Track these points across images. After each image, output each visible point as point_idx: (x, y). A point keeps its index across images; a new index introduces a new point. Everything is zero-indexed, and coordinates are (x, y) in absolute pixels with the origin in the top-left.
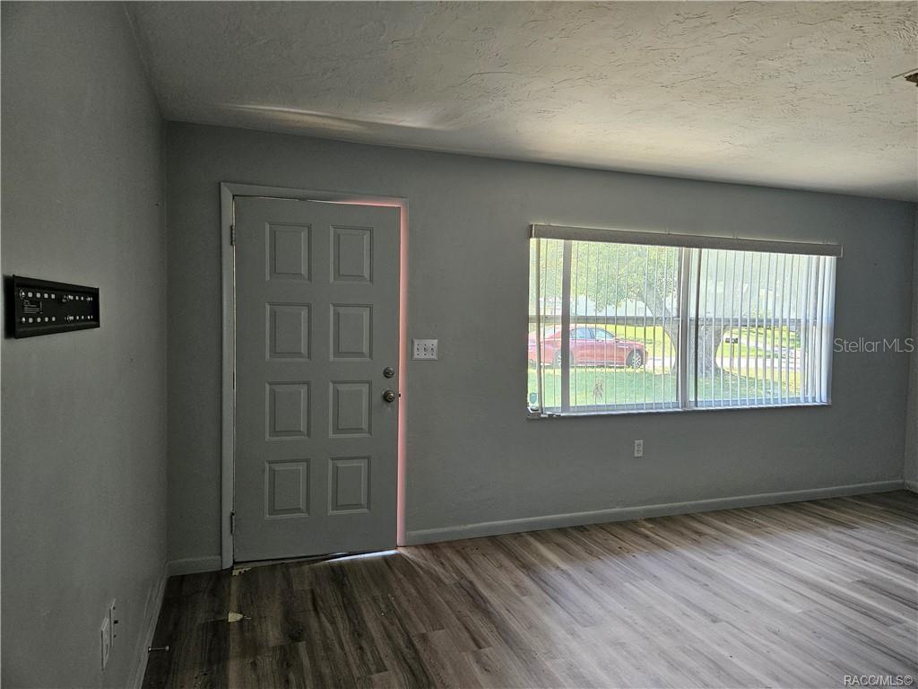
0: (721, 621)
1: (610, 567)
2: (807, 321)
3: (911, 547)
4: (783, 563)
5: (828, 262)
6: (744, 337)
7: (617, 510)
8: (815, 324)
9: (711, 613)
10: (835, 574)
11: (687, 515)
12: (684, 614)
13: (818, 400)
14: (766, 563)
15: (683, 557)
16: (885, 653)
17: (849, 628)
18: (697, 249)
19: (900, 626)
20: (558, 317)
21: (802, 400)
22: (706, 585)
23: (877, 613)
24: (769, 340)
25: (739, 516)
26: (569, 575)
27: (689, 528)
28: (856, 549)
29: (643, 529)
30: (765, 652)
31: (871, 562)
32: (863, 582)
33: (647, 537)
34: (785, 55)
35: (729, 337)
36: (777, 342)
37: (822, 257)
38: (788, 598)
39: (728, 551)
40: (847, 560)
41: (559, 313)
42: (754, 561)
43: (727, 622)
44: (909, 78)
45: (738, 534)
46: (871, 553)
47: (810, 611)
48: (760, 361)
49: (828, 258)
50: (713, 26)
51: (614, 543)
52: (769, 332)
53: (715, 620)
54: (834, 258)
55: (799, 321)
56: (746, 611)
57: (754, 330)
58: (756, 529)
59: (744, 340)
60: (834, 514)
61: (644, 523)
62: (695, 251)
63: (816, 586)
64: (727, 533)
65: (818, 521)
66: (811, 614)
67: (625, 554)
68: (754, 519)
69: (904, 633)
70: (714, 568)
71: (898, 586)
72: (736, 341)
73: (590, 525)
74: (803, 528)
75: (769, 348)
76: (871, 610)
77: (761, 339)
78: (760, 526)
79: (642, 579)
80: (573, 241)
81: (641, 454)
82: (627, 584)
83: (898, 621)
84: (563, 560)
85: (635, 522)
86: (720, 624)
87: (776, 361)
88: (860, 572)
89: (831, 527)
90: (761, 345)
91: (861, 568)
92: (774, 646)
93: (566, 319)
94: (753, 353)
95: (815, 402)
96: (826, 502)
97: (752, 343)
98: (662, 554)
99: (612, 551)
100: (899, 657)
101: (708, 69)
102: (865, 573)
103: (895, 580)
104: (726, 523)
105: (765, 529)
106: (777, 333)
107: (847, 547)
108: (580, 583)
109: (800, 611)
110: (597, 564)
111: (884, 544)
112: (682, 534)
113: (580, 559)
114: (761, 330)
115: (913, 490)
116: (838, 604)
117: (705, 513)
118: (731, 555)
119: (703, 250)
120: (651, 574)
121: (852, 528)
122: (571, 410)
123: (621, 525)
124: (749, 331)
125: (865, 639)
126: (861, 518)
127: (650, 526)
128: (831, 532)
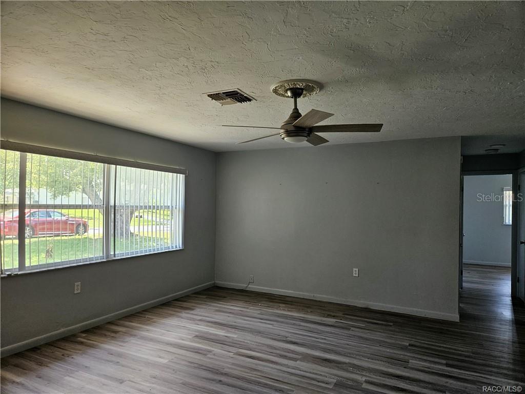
0: (125, 381)
1: (55, 370)
2: (172, 207)
3: (217, 313)
4: (160, 337)
5: (181, 177)
6: (146, 214)
7: (62, 330)
8: (176, 208)
9: (120, 378)
10: (185, 336)
11: (110, 323)
12: (104, 385)
13: (178, 247)
14: (151, 340)
15: (105, 349)
16: (204, 369)
17: (190, 362)
18: (114, 166)
19: (211, 353)
20: (15, 205)
21: (170, 247)
22: (118, 362)
23: (201, 350)
24: (158, 216)
25: (139, 316)
26: (23, 385)
27: (109, 331)
28: (194, 320)
29: (79, 339)
30: (149, 390)
31: (201, 325)
32: (196, 336)
33: (82, 343)
34: (154, 70)
35: (138, 215)
36: (162, 217)
37: (178, 175)
38: (162, 356)
39: (132, 338)
40: (189, 327)
41: (16, 202)
42: (145, 340)
43: (129, 381)
44: (209, 96)
45: (137, 327)
46: (200, 320)
47: (172, 359)
48: (154, 227)
49: (181, 175)
50: (113, 43)
51: (58, 353)
52: (158, 211)
53: (121, 382)
54: (184, 175)
55: (169, 206)
56: (140, 370)
57: (151, 210)
58: (148, 322)
59: (146, 216)
60: (185, 304)
61: (80, 334)
62: (113, 167)
63: (176, 345)
64: (132, 328)
65: (177, 310)
66: (173, 361)
67: (67, 358)
68: (147, 316)
69: (213, 357)
70: (122, 351)
71: (211, 334)
72: (141, 217)
73: (40, 346)
74: (171, 315)
75: (158, 220)
76: (198, 350)
77: (154, 215)
78: (149, 319)
79: (77, 371)
80: (28, 154)
81: (79, 291)
82: (67, 378)
83: (210, 351)
84: (19, 376)
85: (74, 336)
86: (125, 383)
87: (162, 226)
88: (195, 332)
89: (183, 311)
90: (154, 219)
91: (195, 329)
92: (153, 385)
93: (22, 206)
94: (150, 223)
95: (173, 248)
96: (182, 299)
97: (150, 218)
98: (92, 351)
99: (57, 359)
100: (210, 369)
101: (113, 66)
102: (198, 331)
103: (210, 331)
104: (132, 322)
105: (152, 320)
106: (162, 212)
107: (190, 320)
108: (31, 388)
109: (166, 361)
110: (45, 371)
111: (206, 315)
112: (105, 335)
113: (31, 371)
114: (154, 211)
115: (218, 285)
116: (185, 351)
117: (120, 319)
118: (133, 340)
119: (118, 166)
120: (83, 365)
121: (193, 310)
122: (26, 269)
123: (64, 340)
124: (148, 211)
125: (196, 365)
126: (197, 303)
127: (84, 335)
128: (184, 314)
